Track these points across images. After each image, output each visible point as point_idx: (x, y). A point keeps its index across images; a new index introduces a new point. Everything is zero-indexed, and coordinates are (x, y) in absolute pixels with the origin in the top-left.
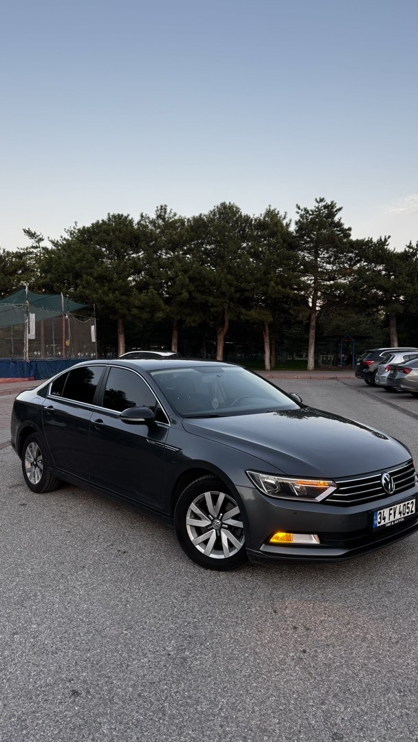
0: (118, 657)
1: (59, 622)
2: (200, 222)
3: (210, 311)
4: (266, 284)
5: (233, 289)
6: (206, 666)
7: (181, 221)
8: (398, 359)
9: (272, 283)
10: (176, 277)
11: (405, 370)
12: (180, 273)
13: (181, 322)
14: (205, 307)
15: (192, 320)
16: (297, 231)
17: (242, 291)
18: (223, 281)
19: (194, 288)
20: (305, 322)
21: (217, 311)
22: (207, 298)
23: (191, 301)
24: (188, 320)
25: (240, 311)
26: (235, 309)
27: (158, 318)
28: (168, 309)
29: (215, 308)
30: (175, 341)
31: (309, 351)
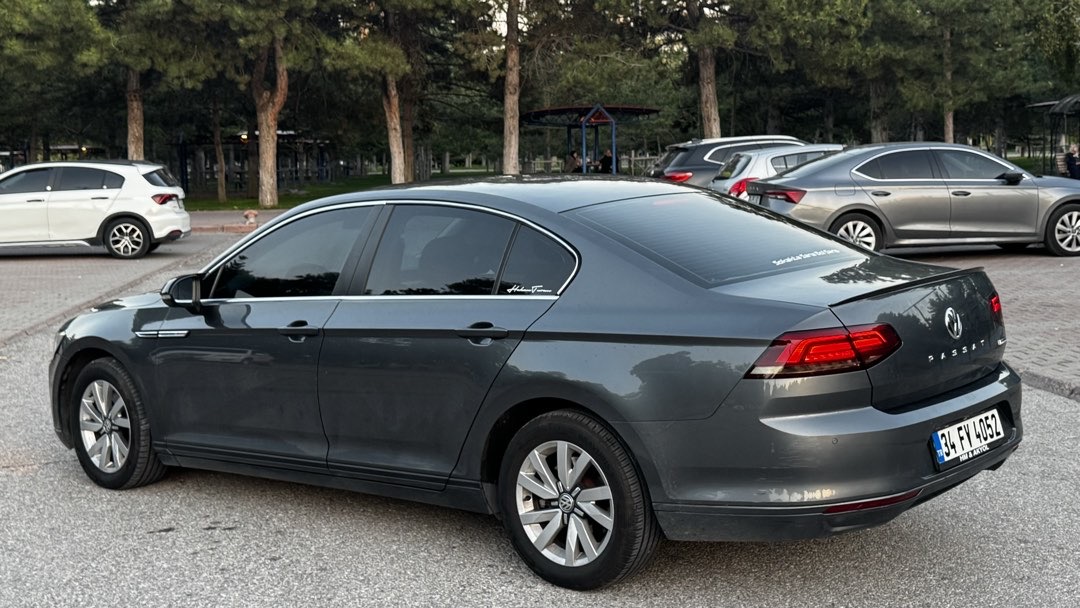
8: (762, 167)
11: (789, 193)
13: (151, 77)
14: (221, 34)
20: (494, 75)
21: (258, 45)
22: (227, 9)
23: (179, 18)
24: (174, 70)
25: (320, 46)
26: (307, 39)
27: (85, 65)
28: (114, 39)
29: (251, 38)
30: (135, 130)
31: (506, 151)
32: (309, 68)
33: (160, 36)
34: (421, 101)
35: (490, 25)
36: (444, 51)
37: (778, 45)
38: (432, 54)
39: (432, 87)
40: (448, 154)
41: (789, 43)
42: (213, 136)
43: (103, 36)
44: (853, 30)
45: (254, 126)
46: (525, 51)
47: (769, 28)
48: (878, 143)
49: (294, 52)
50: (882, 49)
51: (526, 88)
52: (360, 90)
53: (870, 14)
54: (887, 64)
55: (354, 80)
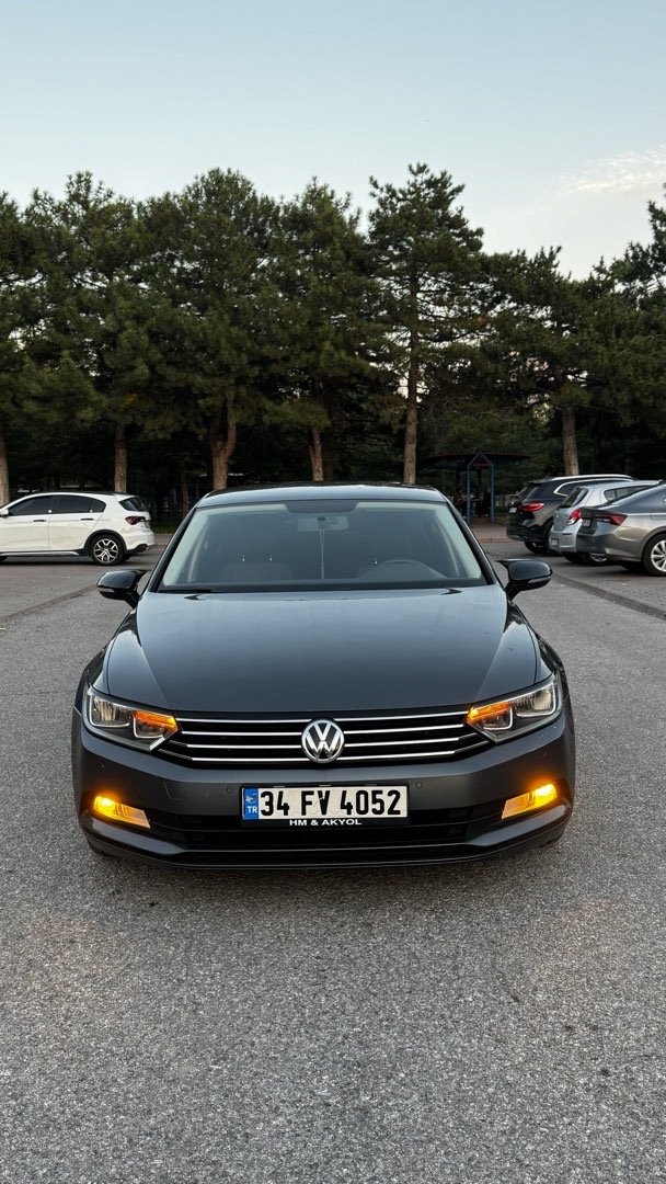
0: (219, 1119)
1: (60, 1059)
2: (168, 211)
3: (197, 406)
4: (313, 348)
5: (245, 359)
6: (415, 1121)
7: (125, 209)
8: (595, 498)
9: (327, 346)
10: (120, 331)
11: (613, 518)
12: (128, 323)
13: (132, 430)
14: (185, 396)
15: (159, 426)
16: (373, 235)
17: (265, 362)
18: (223, 341)
19: (160, 356)
20: (396, 428)
21: (213, 405)
22: (190, 378)
23: (154, 385)
24: (149, 425)
25: (261, 405)
26: (251, 400)
27: (83, 421)
28: (105, 401)
29: (208, 399)
30: (120, 471)
32: (252, 422)
33: (140, 398)
34: (341, 450)
35: (395, 390)
36: (359, 411)
37: (625, 404)
38: (350, 413)
39: (350, 439)
41: (634, 402)
42: (180, 477)
43: (96, 398)
46: (422, 410)
47: (618, 390)
49: (241, 411)
51: (422, 439)
52: (292, 440)
55: (287, 433)
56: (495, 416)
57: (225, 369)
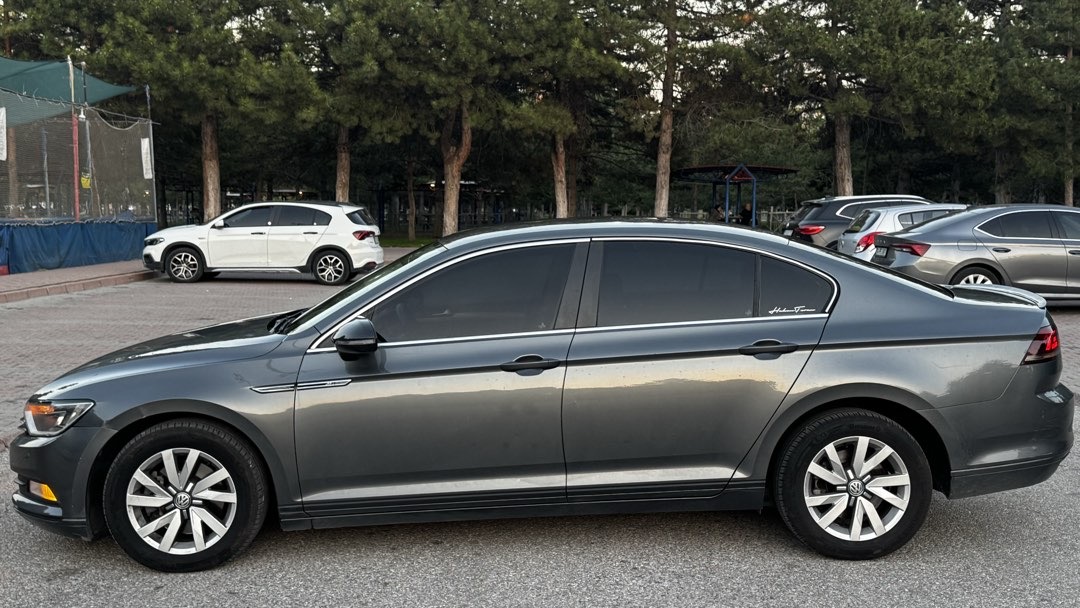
3: (430, 107)
4: (560, 45)
5: (485, 55)
8: (890, 222)
9: (576, 43)
10: (348, 23)
11: (912, 247)
12: (356, 15)
13: (358, 133)
14: (417, 96)
15: (390, 128)
17: (506, 59)
18: (461, 36)
19: (390, 51)
20: (650, 136)
21: (447, 107)
22: (423, 76)
23: (383, 83)
24: (377, 127)
25: (500, 108)
26: (489, 102)
27: (304, 121)
28: (329, 100)
29: (442, 100)
30: (343, 177)
31: (657, 203)
32: (490, 126)
33: (367, 98)
34: (585, 158)
35: (648, 93)
36: (606, 115)
37: (909, 115)
38: (596, 117)
39: (595, 146)
40: (606, 205)
41: (920, 113)
42: (406, 184)
43: (320, 97)
44: (981, 102)
45: (441, 176)
46: (678, 115)
47: (902, 99)
48: (1001, 204)
49: (478, 113)
50: (1007, 120)
51: (677, 148)
52: (533, 147)
53: (997, 88)
54: (1012, 135)
55: (528, 139)
56: (761, 124)
57: (462, 67)
